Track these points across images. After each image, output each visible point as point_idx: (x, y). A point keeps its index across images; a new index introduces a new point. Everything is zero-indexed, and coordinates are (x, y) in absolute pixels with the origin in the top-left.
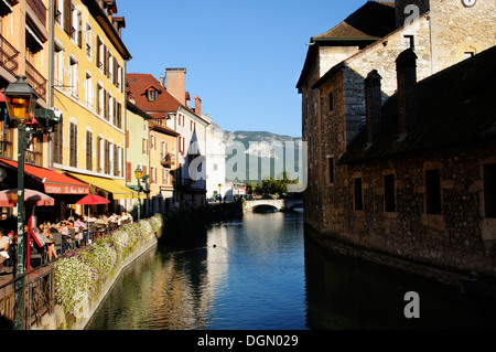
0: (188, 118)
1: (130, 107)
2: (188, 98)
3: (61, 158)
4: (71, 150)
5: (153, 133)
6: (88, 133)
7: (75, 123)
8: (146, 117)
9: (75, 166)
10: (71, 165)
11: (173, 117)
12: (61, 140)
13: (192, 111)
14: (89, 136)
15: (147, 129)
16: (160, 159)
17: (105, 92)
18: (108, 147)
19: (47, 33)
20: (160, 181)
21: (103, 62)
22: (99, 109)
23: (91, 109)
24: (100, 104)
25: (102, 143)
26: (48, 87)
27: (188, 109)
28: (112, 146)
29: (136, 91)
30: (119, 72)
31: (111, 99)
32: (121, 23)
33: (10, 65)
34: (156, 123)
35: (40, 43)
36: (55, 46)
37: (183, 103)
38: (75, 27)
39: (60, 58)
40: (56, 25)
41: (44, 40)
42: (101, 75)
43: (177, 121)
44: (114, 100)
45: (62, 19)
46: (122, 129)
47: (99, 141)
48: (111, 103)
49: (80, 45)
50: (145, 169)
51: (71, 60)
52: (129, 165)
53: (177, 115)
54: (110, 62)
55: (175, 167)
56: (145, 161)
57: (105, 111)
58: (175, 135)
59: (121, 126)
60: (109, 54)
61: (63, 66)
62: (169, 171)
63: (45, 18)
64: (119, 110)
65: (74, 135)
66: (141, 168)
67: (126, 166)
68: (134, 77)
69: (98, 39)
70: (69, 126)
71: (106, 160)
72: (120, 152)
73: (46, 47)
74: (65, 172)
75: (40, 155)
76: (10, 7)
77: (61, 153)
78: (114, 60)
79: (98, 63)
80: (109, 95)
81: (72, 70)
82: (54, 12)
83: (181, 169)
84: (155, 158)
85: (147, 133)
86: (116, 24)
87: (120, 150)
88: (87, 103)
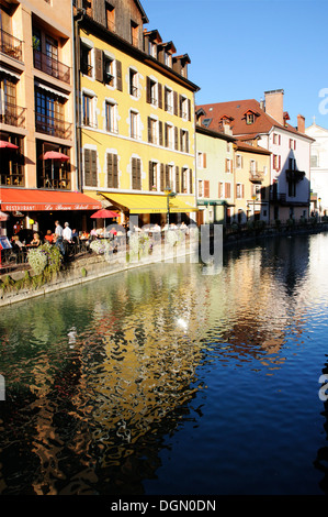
0: (285, 137)
1: (198, 130)
2: (286, 117)
3: (96, 182)
4: (109, 174)
5: (239, 153)
6: (134, 160)
7: (113, 152)
8: (229, 140)
9: (116, 186)
10: (109, 187)
11: (264, 138)
12: (95, 168)
13: (295, 131)
14: (136, 165)
15: (232, 150)
16: (249, 176)
17: (160, 123)
18: (166, 170)
19: (71, 87)
20: (248, 196)
21: (157, 98)
22: (150, 139)
23: (139, 140)
24: (154, 134)
25: (158, 166)
26: (73, 129)
27: (285, 129)
28: (174, 168)
29: (238, 117)
30: (185, 104)
31: (173, 129)
32: (185, 60)
33: (19, 120)
34: (247, 144)
35: (63, 95)
36: (85, 95)
37: (281, 123)
38: (114, 75)
39: (93, 103)
40: (84, 78)
41: (67, 93)
42: (154, 111)
43: (271, 141)
44: (176, 128)
45: (94, 71)
46: (191, 153)
47: (153, 165)
48: (171, 132)
49: (120, 89)
50: (228, 186)
51: (107, 103)
52: (207, 183)
53: (271, 136)
54: (171, 97)
55: (266, 183)
56: (228, 178)
57: (161, 140)
58: (268, 154)
59: (187, 151)
60: (167, 90)
61: (96, 109)
62: (260, 187)
63: (68, 75)
64: (184, 137)
65: (112, 162)
66: (223, 185)
67: (203, 183)
68: (239, 104)
69: (148, 79)
70: (106, 156)
71: (162, 180)
72: (187, 173)
73: (71, 98)
74: (99, 193)
75: (68, 181)
76: (17, 76)
77: (96, 178)
78: (175, 94)
79: (149, 100)
80: (167, 126)
81: (113, 110)
82: (78, 68)
83: (275, 185)
84: (243, 176)
85: (231, 154)
86: (179, 62)
87: (188, 171)
88: (132, 136)
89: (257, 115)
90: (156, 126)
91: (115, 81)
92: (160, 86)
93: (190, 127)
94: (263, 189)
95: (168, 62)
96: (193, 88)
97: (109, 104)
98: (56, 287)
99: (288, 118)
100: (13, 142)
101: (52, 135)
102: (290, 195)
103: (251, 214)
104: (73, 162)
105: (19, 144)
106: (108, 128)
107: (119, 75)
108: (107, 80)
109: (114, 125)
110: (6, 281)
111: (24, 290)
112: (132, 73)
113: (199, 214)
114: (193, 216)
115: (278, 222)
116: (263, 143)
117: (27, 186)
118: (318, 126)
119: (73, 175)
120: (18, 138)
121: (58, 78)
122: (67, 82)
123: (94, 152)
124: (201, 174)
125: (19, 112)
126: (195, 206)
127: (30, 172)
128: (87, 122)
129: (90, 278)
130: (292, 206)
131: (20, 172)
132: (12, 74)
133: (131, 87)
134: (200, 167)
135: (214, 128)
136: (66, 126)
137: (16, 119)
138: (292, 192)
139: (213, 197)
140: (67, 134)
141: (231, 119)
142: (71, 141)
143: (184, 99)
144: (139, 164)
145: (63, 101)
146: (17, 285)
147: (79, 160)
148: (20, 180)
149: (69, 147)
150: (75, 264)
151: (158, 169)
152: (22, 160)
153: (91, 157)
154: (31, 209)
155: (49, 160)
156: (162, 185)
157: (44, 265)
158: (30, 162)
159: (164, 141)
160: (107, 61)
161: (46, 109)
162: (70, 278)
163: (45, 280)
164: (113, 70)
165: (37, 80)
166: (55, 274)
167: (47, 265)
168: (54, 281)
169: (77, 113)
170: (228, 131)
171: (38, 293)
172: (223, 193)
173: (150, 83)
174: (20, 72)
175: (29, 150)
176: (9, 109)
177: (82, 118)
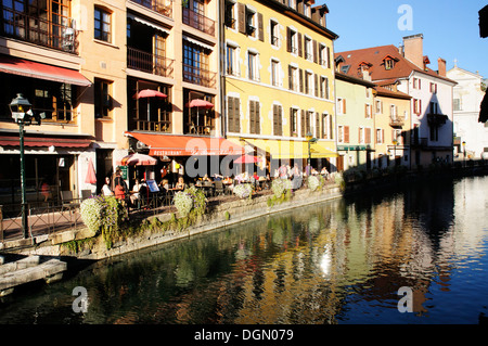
0: (426, 81)
1: (338, 77)
2: (426, 61)
3: (239, 128)
4: (252, 121)
5: (378, 98)
6: (275, 107)
7: (255, 99)
8: (368, 85)
9: (257, 132)
10: (251, 133)
11: (404, 83)
12: (238, 114)
13: (435, 75)
14: (277, 112)
15: (371, 95)
16: (389, 121)
17: (301, 71)
18: (306, 116)
19: (215, 39)
20: (389, 141)
21: (297, 47)
22: (291, 86)
23: (280, 87)
24: (294, 82)
25: (299, 112)
26: (218, 78)
27: (426, 73)
28: (314, 114)
29: (376, 63)
30: (324, 52)
31: (313, 76)
32: (324, 10)
33: (168, 71)
34: (387, 90)
35: (209, 47)
36: (229, 46)
37: (421, 67)
38: (256, 26)
39: (236, 54)
40: (228, 31)
41: (213, 45)
42: (294, 59)
43: (411, 86)
44: (316, 75)
45: (237, 24)
46: (331, 99)
47: (293, 111)
48: (311, 79)
49: (262, 39)
50: (368, 131)
51: (250, 53)
52: (347, 129)
53: (411, 80)
54: (310, 45)
55: (407, 127)
56: (368, 123)
57: (301, 87)
58: (408, 98)
59: (327, 98)
60: (307, 39)
61: (239, 59)
62: (400, 131)
63: (213, 28)
64: (324, 84)
65: (255, 109)
66: (363, 130)
67: (343, 129)
68: (378, 50)
69: (288, 29)
70: (248, 103)
71: (303, 126)
72: (327, 119)
73: (215, 50)
74: (242, 139)
75: (212, 128)
76: (167, 31)
77: (239, 124)
78: (315, 43)
79: (290, 49)
80: (307, 73)
81: (255, 59)
82: (223, 21)
83: (416, 129)
84: (383, 121)
85: (371, 100)
86: (317, 12)
87: (328, 117)
88: (274, 83)
89: (396, 61)
90: (296, 74)
91: (257, 32)
92: (300, 36)
93: (330, 74)
94: (404, 134)
95: (307, 13)
96: (332, 36)
97: (251, 54)
98: (200, 230)
99: (428, 62)
100: (162, 91)
101: (198, 84)
102: (432, 139)
103: (392, 158)
104: (217, 109)
105: (167, 93)
106: (251, 77)
107: (261, 26)
108: (249, 31)
109: (256, 73)
110: (154, 222)
111: (170, 232)
112: (273, 24)
113: (340, 159)
114: (333, 161)
115: (420, 167)
116: (402, 88)
117: (174, 133)
118: (459, 69)
119: (217, 122)
120: (166, 87)
121: (204, 31)
122: (212, 34)
123: (237, 99)
124: (341, 120)
125: (168, 63)
126: (335, 151)
127: (177, 118)
128: (230, 71)
129: (233, 221)
130: (433, 150)
131: (168, 119)
132: (163, 30)
133: (272, 37)
134: (340, 113)
135: (353, 74)
136: (211, 76)
137: (165, 70)
138: (434, 137)
139: (354, 142)
140: (212, 83)
141: (370, 65)
142: (215, 90)
143: (323, 47)
144: (280, 111)
145: (208, 52)
146: (164, 226)
147: (223, 107)
148: (168, 126)
149: (214, 96)
150: (219, 208)
151: (298, 115)
152: (169, 108)
153: (234, 105)
154: (177, 154)
155: (195, 108)
156: (303, 131)
157: (189, 207)
158: (177, 109)
159: (304, 88)
160: (249, 14)
161: (192, 60)
162: (213, 221)
163: (191, 222)
164: (255, 22)
165: (184, 33)
166: (199, 217)
167: (193, 208)
168: (198, 224)
169: (221, 64)
170: (366, 77)
171: (183, 235)
172: (363, 138)
173: (291, 33)
174: (170, 27)
175: (176, 98)
176: (159, 61)
177: (226, 68)
